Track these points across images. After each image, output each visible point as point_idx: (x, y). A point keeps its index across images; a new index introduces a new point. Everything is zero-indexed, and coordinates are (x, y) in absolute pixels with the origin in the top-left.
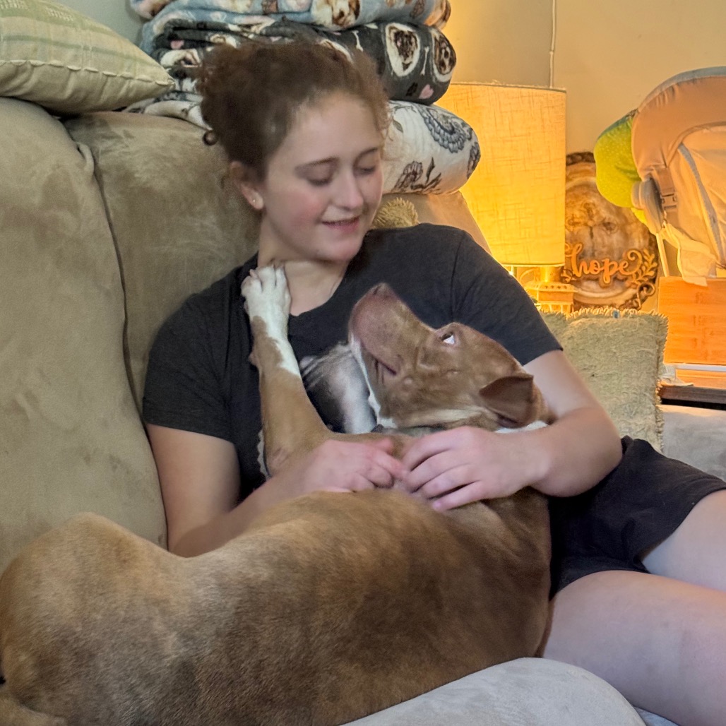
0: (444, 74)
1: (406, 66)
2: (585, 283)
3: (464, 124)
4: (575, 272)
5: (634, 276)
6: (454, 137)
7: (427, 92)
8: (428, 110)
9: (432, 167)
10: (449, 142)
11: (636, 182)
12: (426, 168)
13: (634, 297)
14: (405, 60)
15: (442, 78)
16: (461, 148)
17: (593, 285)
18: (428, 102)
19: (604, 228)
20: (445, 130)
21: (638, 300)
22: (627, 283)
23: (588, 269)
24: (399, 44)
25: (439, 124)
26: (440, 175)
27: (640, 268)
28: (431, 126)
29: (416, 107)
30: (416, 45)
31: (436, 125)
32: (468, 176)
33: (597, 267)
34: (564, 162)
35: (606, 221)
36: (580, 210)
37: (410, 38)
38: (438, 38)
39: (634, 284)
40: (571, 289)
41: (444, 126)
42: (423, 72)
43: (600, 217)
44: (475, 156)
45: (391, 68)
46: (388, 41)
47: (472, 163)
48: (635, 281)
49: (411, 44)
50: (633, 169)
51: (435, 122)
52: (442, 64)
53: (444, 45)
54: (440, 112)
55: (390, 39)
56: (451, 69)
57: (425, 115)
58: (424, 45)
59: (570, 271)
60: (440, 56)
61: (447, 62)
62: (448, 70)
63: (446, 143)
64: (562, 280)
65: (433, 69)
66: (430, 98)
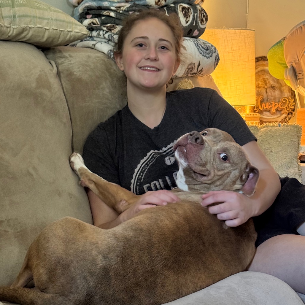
0: (203, 25)
1: (187, 22)
2: (264, 113)
3: (212, 46)
4: (260, 108)
5: (285, 109)
6: (208, 52)
7: (196, 33)
8: (197, 40)
9: (199, 65)
10: (206, 54)
11: (286, 68)
12: (196, 66)
13: (286, 118)
14: (186, 19)
15: (202, 27)
16: (211, 56)
17: (268, 113)
18: (196, 37)
19: (272, 89)
20: (204, 49)
21: (287, 119)
22: (282, 112)
23: (265, 106)
24: (184, 12)
25: (202, 46)
26: (203, 68)
27: (288, 105)
28: (198, 47)
29: (192, 39)
30: (191, 13)
31: (200, 47)
32: (215, 68)
33: (269, 105)
34: (254, 60)
35: (273, 86)
36: (261, 81)
37: (189, 10)
38: (200, 9)
39: (285, 112)
40: (259, 115)
41: (204, 47)
42: (194, 24)
43: (270, 84)
44: (217, 60)
45: (181, 23)
46: (179, 11)
47: (216, 63)
48: (285, 111)
49: (189, 12)
50: (284, 63)
51: (200, 45)
52: (202, 20)
53: (203, 12)
54: (202, 41)
55: (180, 10)
56: (206, 22)
57: (196, 43)
58: (195, 12)
59: (258, 107)
60: (201, 17)
61: (204, 19)
62: (205, 23)
63: (205, 54)
64: (255, 111)
65: (198, 23)
66: (198, 35)
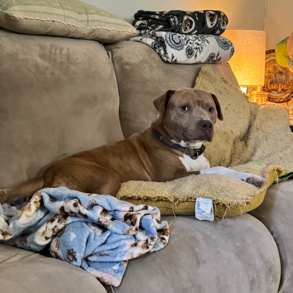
0: (224, 27)
1: (212, 25)
2: (272, 91)
3: (229, 41)
4: (269, 88)
5: (289, 89)
6: (226, 45)
7: (218, 32)
8: (218, 37)
9: (218, 55)
12: (216, 55)
13: (289, 96)
14: (212, 23)
16: (228, 49)
17: (275, 92)
19: (280, 74)
20: (223, 43)
22: (287, 92)
23: (273, 87)
24: (210, 18)
25: (221, 41)
26: (221, 57)
27: (291, 87)
28: (218, 42)
29: (214, 36)
30: (216, 18)
31: (220, 41)
32: (230, 57)
33: (276, 86)
34: (265, 53)
35: (280, 71)
36: (272, 68)
38: (223, 15)
39: (289, 92)
40: (267, 93)
42: (217, 26)
43: (278, 70)
44: (233, 51)
45: (207, 25)
46: (207, 17)
47: (232, 54)
49: (214, 17)
52: (224, 23)
53: (225, 17)
54: (222, 38)
56: (226, 25)
58: (218, 18)
59: (267, 88)
60: (223, 21)
61: (225, 23)
63: (223, 47)
64: (264, 90)
65: (221, 25)
66: (219, 34)
